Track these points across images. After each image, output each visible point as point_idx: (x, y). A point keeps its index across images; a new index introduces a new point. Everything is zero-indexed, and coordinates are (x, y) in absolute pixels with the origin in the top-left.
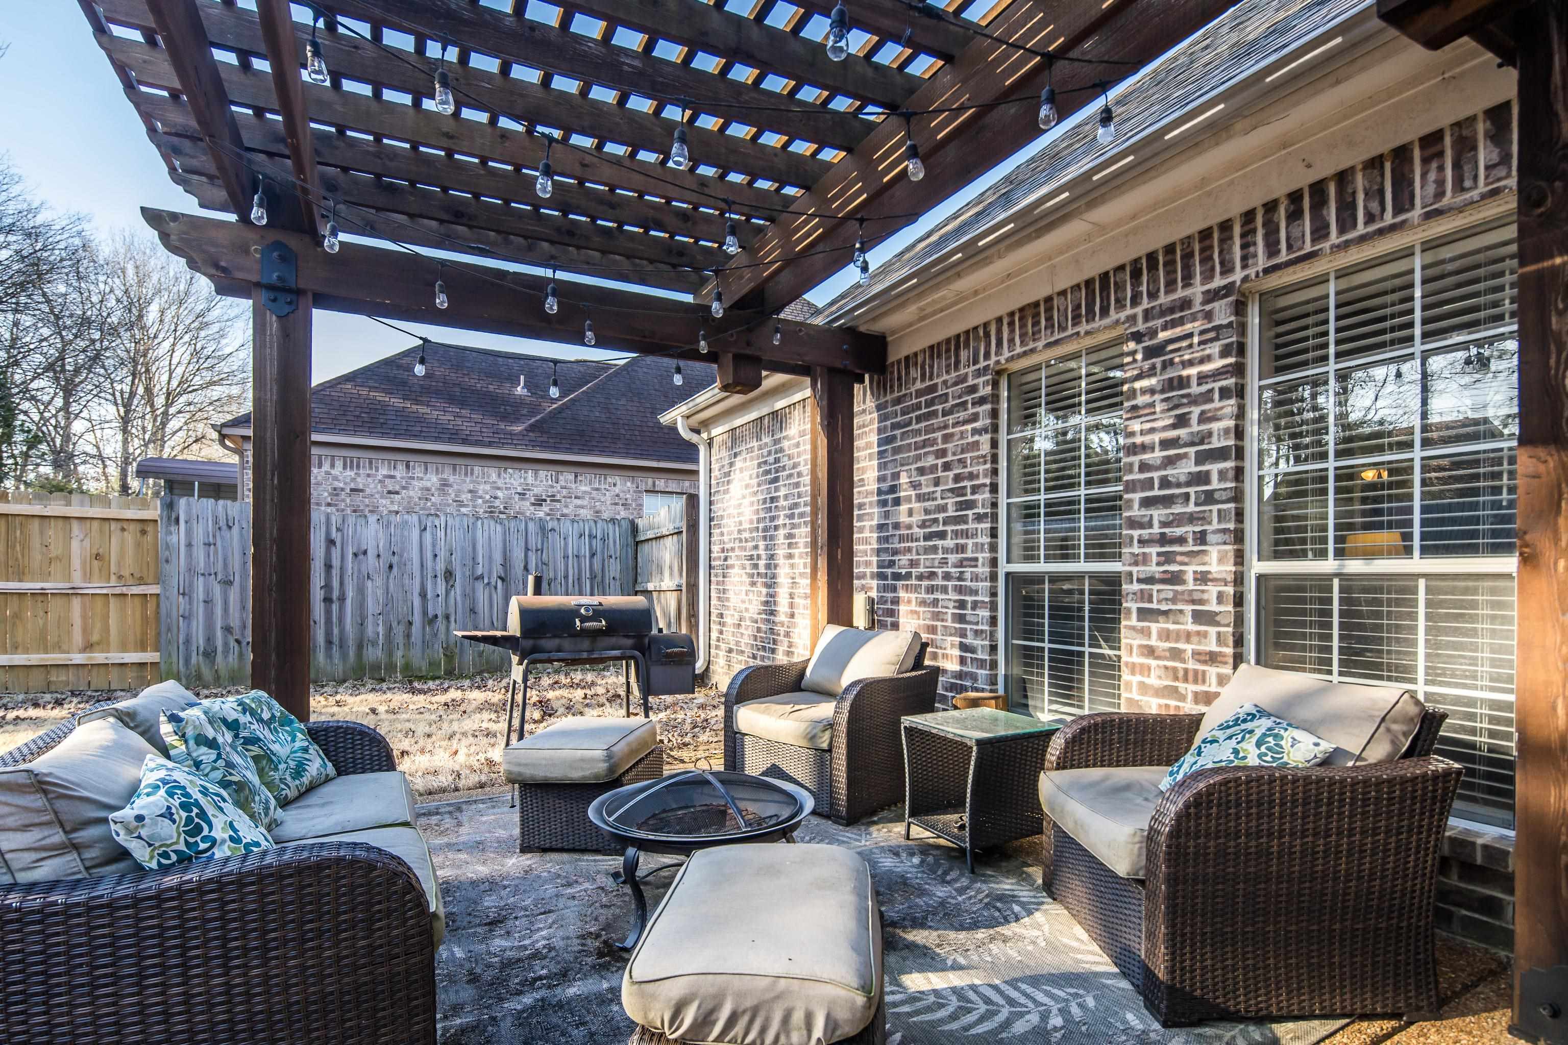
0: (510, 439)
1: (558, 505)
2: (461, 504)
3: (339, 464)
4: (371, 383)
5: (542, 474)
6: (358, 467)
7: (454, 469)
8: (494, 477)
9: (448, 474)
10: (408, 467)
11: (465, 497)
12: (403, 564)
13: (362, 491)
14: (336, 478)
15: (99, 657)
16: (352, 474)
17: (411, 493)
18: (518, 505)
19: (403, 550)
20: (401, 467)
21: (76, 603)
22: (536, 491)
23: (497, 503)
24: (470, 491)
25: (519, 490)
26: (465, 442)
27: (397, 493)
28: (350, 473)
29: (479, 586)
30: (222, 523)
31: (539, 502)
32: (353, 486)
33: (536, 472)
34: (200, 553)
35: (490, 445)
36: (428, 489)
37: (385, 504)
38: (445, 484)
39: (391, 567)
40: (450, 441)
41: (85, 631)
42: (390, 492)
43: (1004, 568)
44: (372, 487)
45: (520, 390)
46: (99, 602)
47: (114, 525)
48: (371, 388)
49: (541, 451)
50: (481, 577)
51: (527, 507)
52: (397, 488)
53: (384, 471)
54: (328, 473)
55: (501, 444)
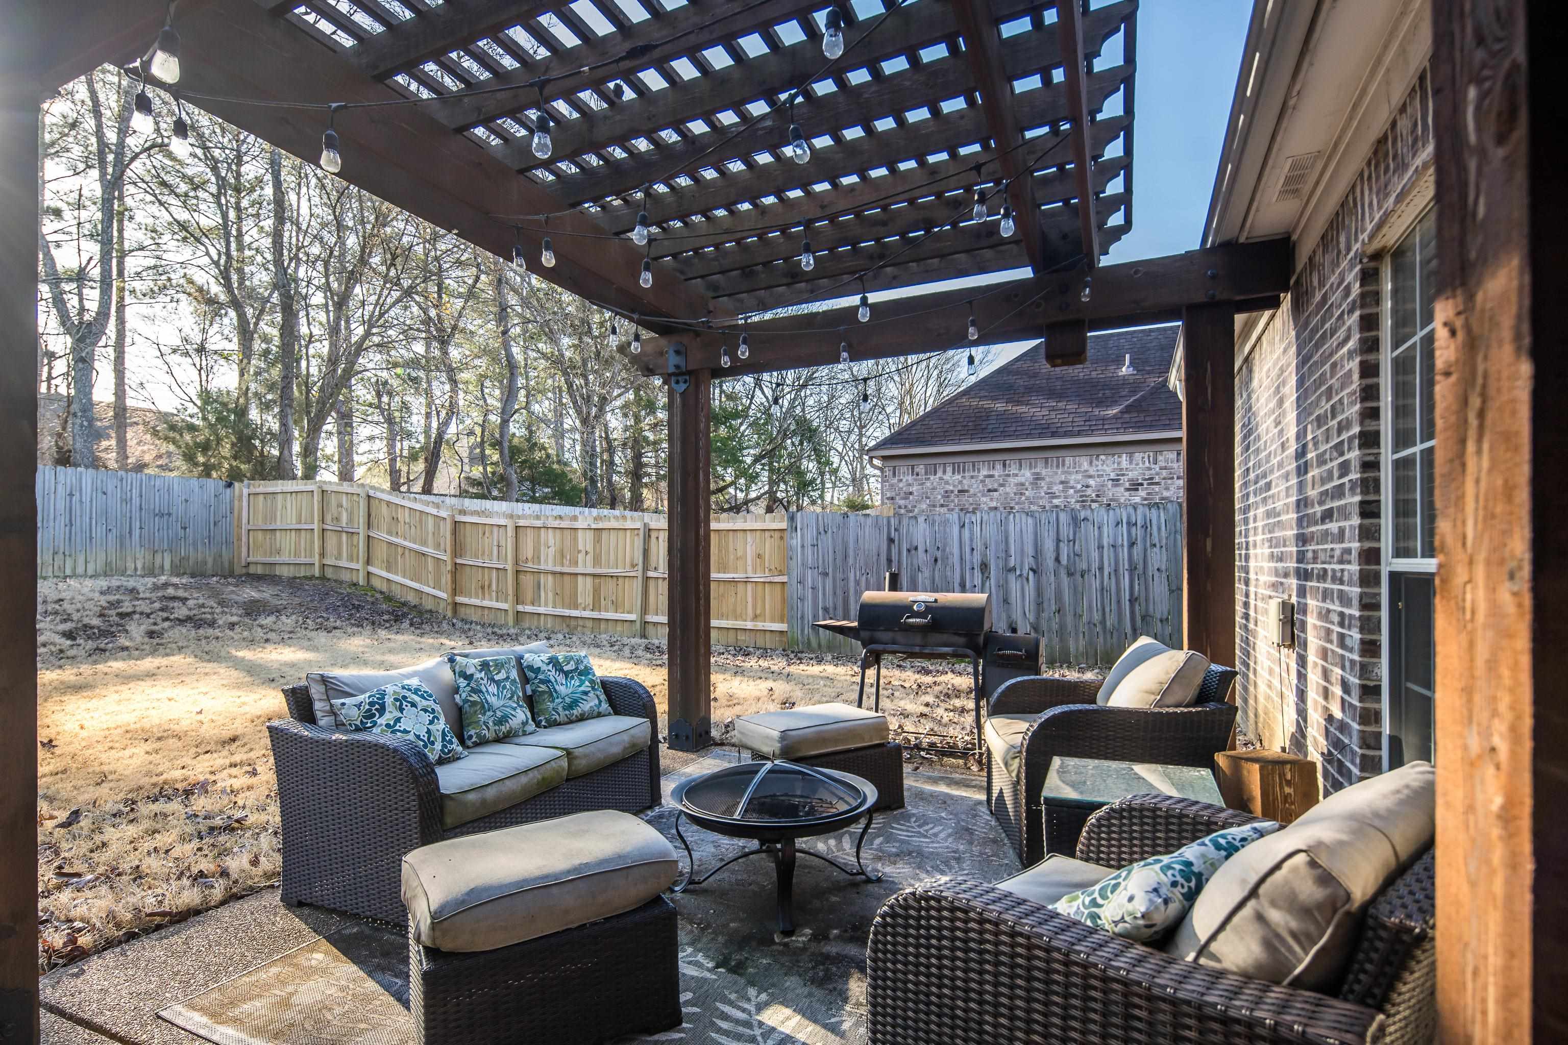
0: (1103, 424)
1: (1157, 488)
2: (1053, 496)
3: (949, 469)
4: (983, 393)
5: (1138, 456)
6: (964, 471)
7: (1047, 463)
8: (1085, 465)
9: (1040, 469)
10: (1004, 465)
11: (1057, 488)
12: (945, 558)
13: (967, 491)
14: (947, 483)
15: (760, 625)
16: (959, 477)
17: (1008, 489)
18: (1111, 492)
19: (945, 546)
20: (999, 466)
21: (749, 586)
22: (1131, 475)
23: (1089, 491)
24: (1062, 482)
25: (1113, 476)
26: (1054, 435)
27: (996, 490)
28: (958, 477)
29: (1012, 577)
30: (821, 530)
31: (1135, 486)
32: (960, 488)
33: (1131, 455)
34: (809, 551)
35: (1079, 434)
36: (1022, 484)
37: (986, 502)
38: (1038, 478)
39: (936, 560)
40: (1041, 436)
41: (755, 607)
42: (989, 491)
43: (1391, 564)
44: (975, 487)
45: (1125, 370)
46: (760, 587)
47: (767, 534)
48: (981, 398)
49: (1135, 432)
50: (1014, 569)
51: (1122, 494)
52: (996, 486)
53: (984, 472)
54: (941, 479)
55: (1091, 432)
